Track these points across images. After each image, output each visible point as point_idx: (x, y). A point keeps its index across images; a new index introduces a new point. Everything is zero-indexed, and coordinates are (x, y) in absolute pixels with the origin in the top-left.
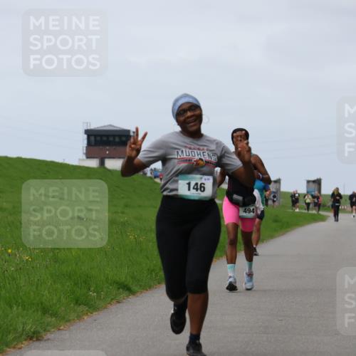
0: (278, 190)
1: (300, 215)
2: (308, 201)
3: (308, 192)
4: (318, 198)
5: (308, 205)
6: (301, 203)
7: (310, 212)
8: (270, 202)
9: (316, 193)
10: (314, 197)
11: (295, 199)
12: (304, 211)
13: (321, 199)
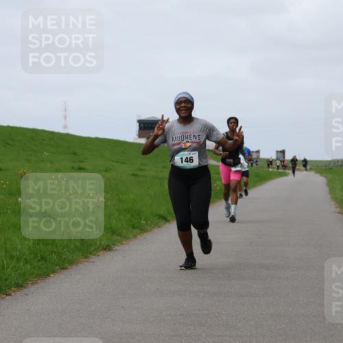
0: (258, 157)
1: (272, 172)
2: (278, 164)
3: (277, 159)
4: (284, 162)
5: (278, 167)
6: (274, 165)
7: (280, 171)
8: (254, 165)
9: (282, 159)
10: (281, 161)
11: (270, 163)
12: (275, 170)
13: (285, 163)
